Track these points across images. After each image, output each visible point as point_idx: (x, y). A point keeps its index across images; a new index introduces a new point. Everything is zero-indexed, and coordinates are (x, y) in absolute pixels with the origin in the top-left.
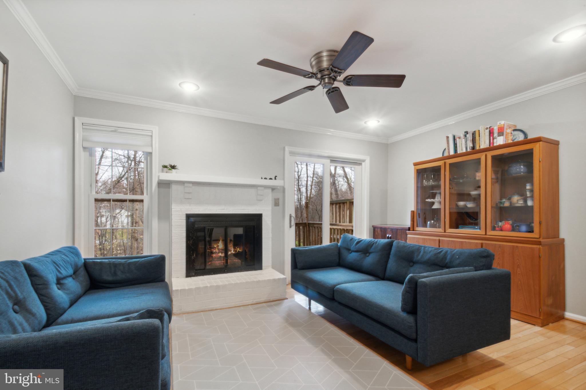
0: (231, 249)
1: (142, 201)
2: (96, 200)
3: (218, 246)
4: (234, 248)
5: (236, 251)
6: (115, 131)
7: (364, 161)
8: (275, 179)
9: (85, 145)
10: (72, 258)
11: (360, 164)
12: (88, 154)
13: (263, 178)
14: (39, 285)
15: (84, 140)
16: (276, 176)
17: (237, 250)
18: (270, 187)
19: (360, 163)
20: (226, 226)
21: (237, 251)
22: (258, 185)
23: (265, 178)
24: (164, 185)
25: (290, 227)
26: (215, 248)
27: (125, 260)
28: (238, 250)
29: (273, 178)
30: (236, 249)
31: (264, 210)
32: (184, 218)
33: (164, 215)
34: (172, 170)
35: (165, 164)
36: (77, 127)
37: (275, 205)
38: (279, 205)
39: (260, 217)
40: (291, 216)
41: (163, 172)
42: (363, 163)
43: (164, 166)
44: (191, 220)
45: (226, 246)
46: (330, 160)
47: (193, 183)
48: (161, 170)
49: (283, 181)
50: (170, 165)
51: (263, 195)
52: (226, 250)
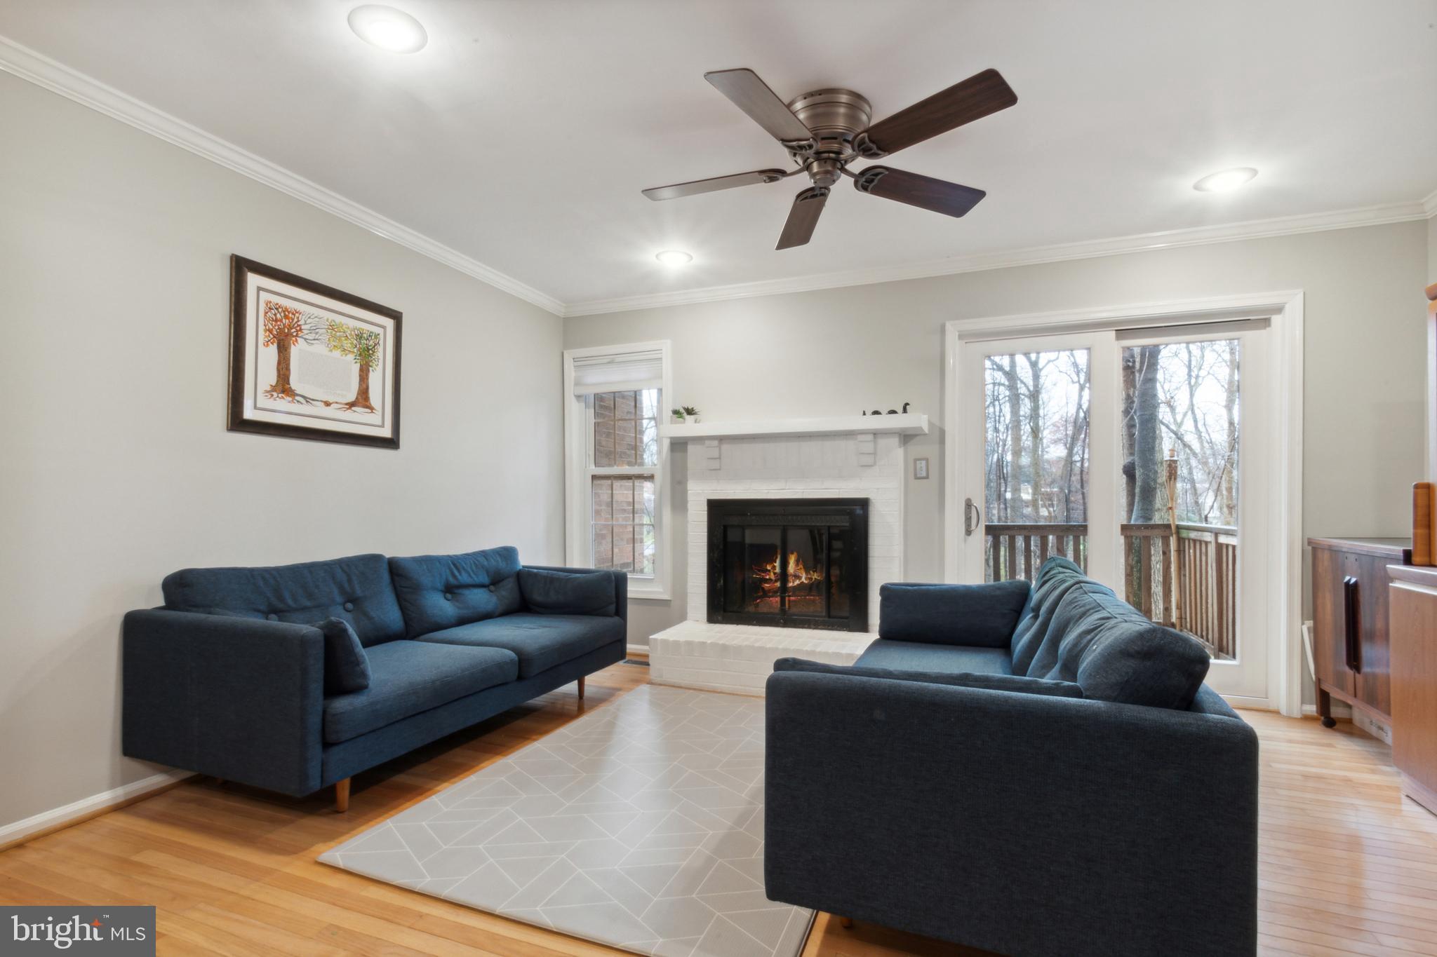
0: (800, 575)
2: (594, 477)
3: (774, 568)
4: (807, 572)
5: (811, 579)
6: (612, 362)
7: (1279, 310)
8: (905, 411)
9: (576, 393)
11: (1266, 323)
12: (583, 405)
13: (869, 412)
14: (404, 587)
15: (578, 383)
16: (907, 404)
17: (813, 577)
18: (895, 433)
19: (1265, 319)
20: (784, 526)
21: (814, 579)
22: (858, 430)
23: (876, 413)
24: (679, 446)
25: (969, 532)
26: (769, 571)
27: (566, 574)
28: (815, 576)
29: (900, 410)
30: (810, 574)
31: (878, 489)
32: (705, 508)
33: (679, 502)
34: (688, 417)
35: (677, 409)
36: (566, 366)
37: (917, 478)
38: (927, 477)
39: (864, 503)
40: (969, 505)
41: (672, 422)
42: (1276, 319)
43: (676, 412)
44: (720, 511)
45: (784, 565)
46: (1116, 330)
47: (722, 439)
48: (669, 419)
49: (926, 417)
50: (684, 408)
51: (875, 454)
52: (784, 576)
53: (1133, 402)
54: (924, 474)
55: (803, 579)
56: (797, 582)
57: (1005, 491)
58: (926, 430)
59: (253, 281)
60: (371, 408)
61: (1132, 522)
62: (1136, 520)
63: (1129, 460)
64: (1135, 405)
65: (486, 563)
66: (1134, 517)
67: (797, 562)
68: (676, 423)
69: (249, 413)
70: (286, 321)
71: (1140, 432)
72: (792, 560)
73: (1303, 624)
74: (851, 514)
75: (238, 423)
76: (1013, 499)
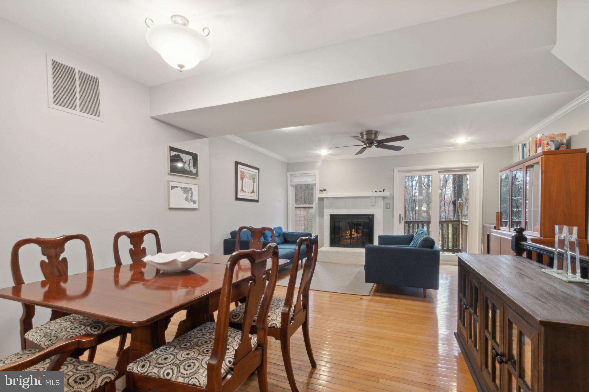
0: (355, 234)
1: (312, 208)
2: (296, 208)
3: (349, 232)
4: (357, 234)
6: (301, 176)
7: (477, 167)
8: (384, 191)
9: (291, 184)
10: (279, 231)
11: (475, 170)
12: (292, 187)
13: (374, 191)
15: (291, 182)
16: (384, 189)
18: (381, 197)
22: (371, 196)
23: (376, 192)
24: (321, 199)
25: (400, 223)
26: (347, 233)
28: (359, 235)
29: (382, 191)
31: (376, 211)
32: (329, 216)
33: (321, 215)
34: (324, 192)
35: (321, 189)
36: (288, 177)
37: (386, 208)
38: (389, 208)
39: (372, 216)
40: (400, 215)
41: (320, 193)
42: (477, 169)
43: (321, 190)
44: (333, 217)
45: (351, 232)
46: (438, 171)
47: (334, 198)
48: (319, 192)
49: (389, 192)
50: (323, 189)
51: (375, 202)
52: (351, 235)
53: (455, 180)
54: (388, 207)
55: (356, 236)
56: (354, 236)
57: (415, 207)
58: (389, 196)
59: (239, 166)
60: (255, 193)
61: (455, 220)
62: (456, 219)
63: (454, 199)
64: (456, 181)
65: (277, 231)
66: (455, 218)
67: (354, 231)
68: (321, 193)
69: (239, 197)
70: (243, 174)
71: (457, 190)
72: (353, 230)
73: (482, 245)
74: (369, 218)
75: (237, 199)
76: (419, 211)
